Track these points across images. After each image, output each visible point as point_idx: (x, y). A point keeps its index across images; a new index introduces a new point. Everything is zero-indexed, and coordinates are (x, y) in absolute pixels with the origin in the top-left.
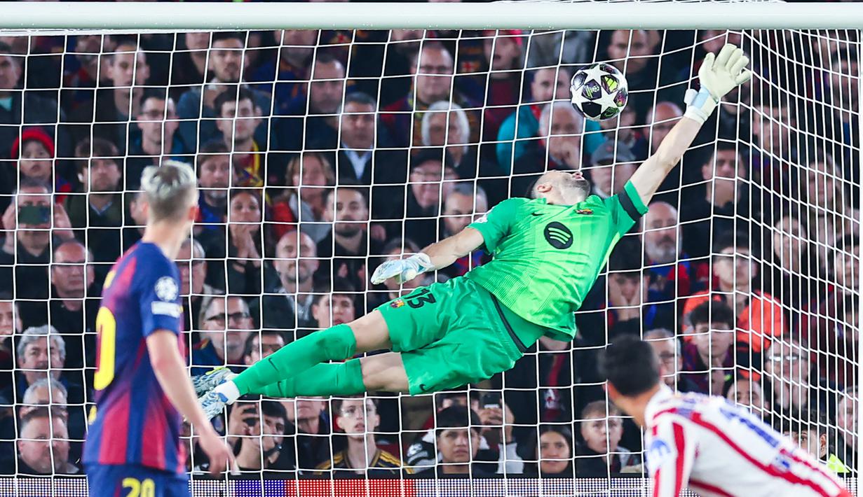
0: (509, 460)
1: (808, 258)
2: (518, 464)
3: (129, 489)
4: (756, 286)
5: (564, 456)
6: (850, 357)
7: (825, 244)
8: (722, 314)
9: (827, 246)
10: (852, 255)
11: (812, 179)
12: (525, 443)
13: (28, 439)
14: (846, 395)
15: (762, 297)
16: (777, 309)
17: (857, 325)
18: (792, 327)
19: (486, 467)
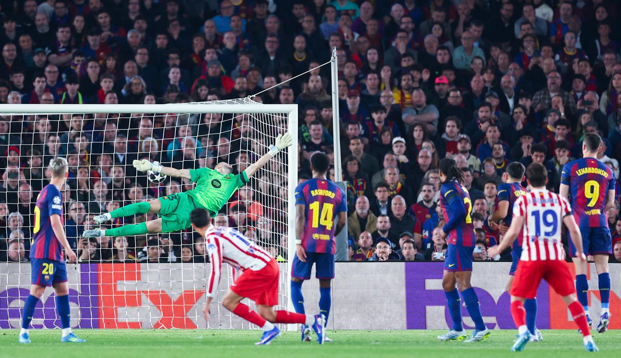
0: (171, 256)
1: (271, 190)
2: (175, 258)
3: (45, 267)
4: (254, 199)
5: (190, 256)
6: (285, 222)
7: (276, 185)
8: (243, 208)
9: (277, 185)
10: (286, 188)
11: (272, 163)
12: (177, 251)
13: (11, 250)
14: (283, 235)
15: (256, 203)
16: (261, 206)
17: (287, 212)
18: (266, 212)
19: (164, 260)
